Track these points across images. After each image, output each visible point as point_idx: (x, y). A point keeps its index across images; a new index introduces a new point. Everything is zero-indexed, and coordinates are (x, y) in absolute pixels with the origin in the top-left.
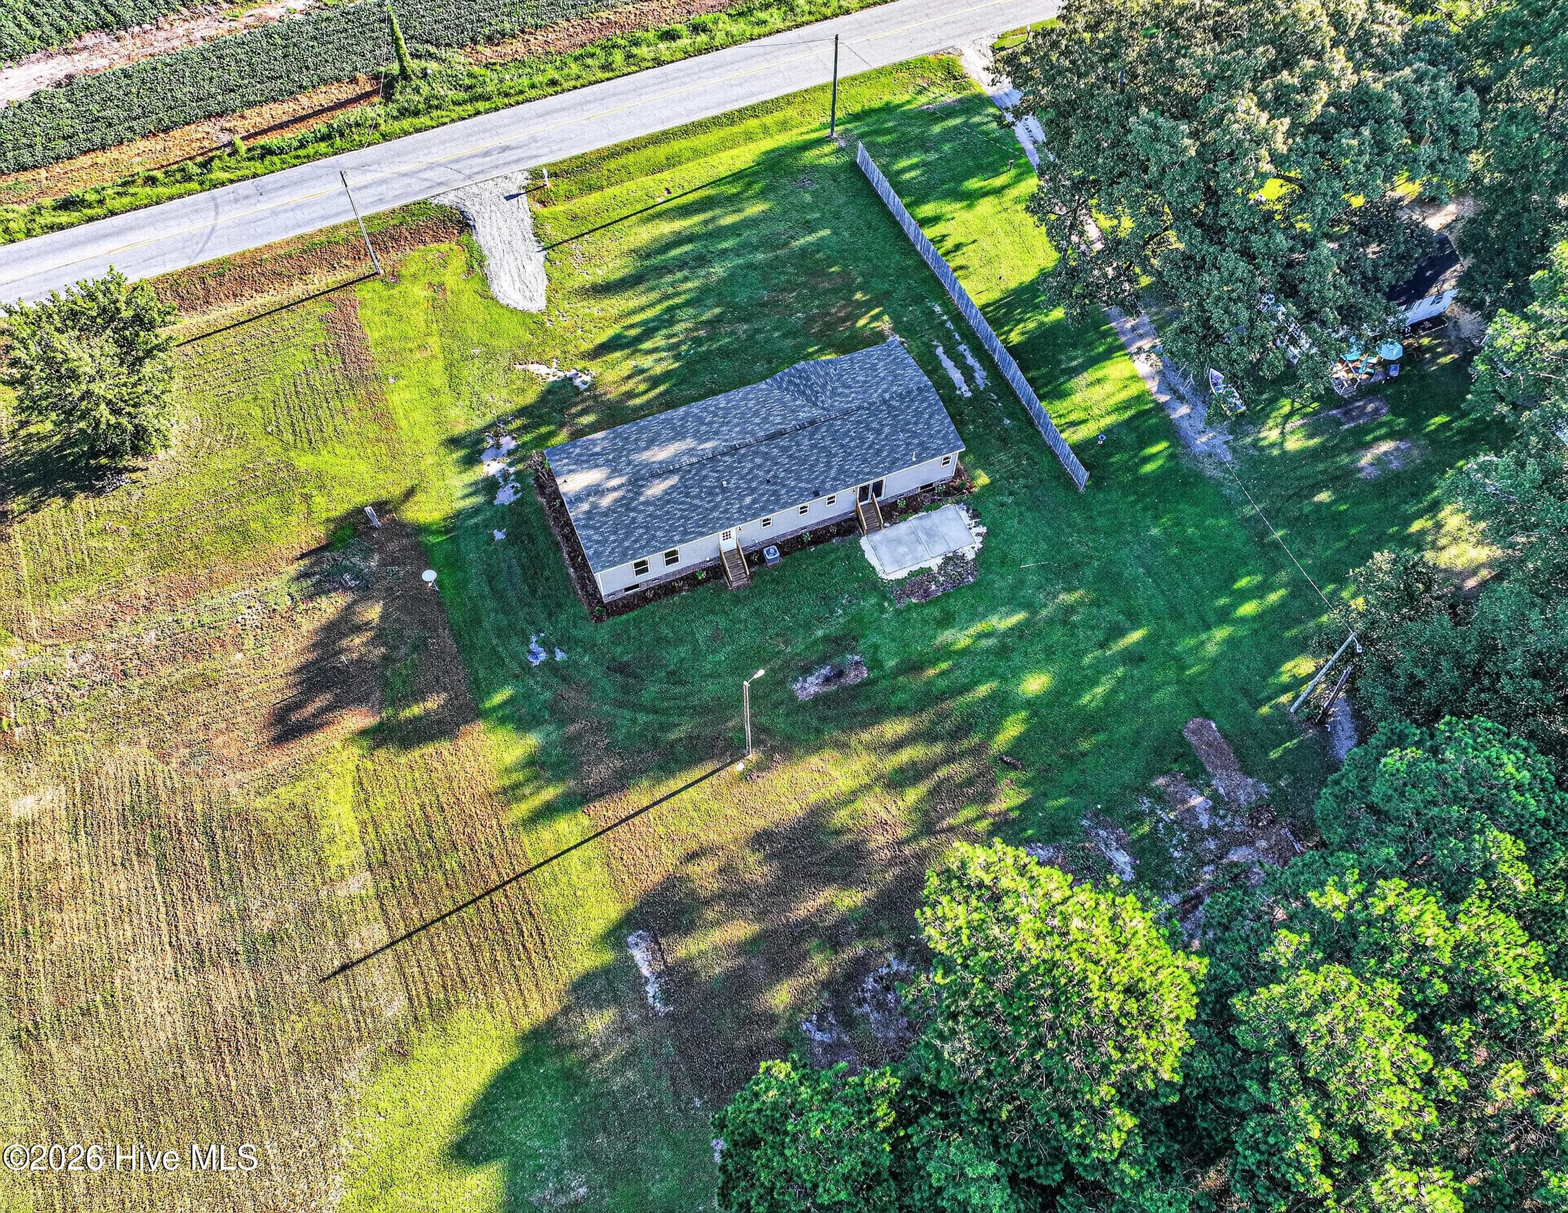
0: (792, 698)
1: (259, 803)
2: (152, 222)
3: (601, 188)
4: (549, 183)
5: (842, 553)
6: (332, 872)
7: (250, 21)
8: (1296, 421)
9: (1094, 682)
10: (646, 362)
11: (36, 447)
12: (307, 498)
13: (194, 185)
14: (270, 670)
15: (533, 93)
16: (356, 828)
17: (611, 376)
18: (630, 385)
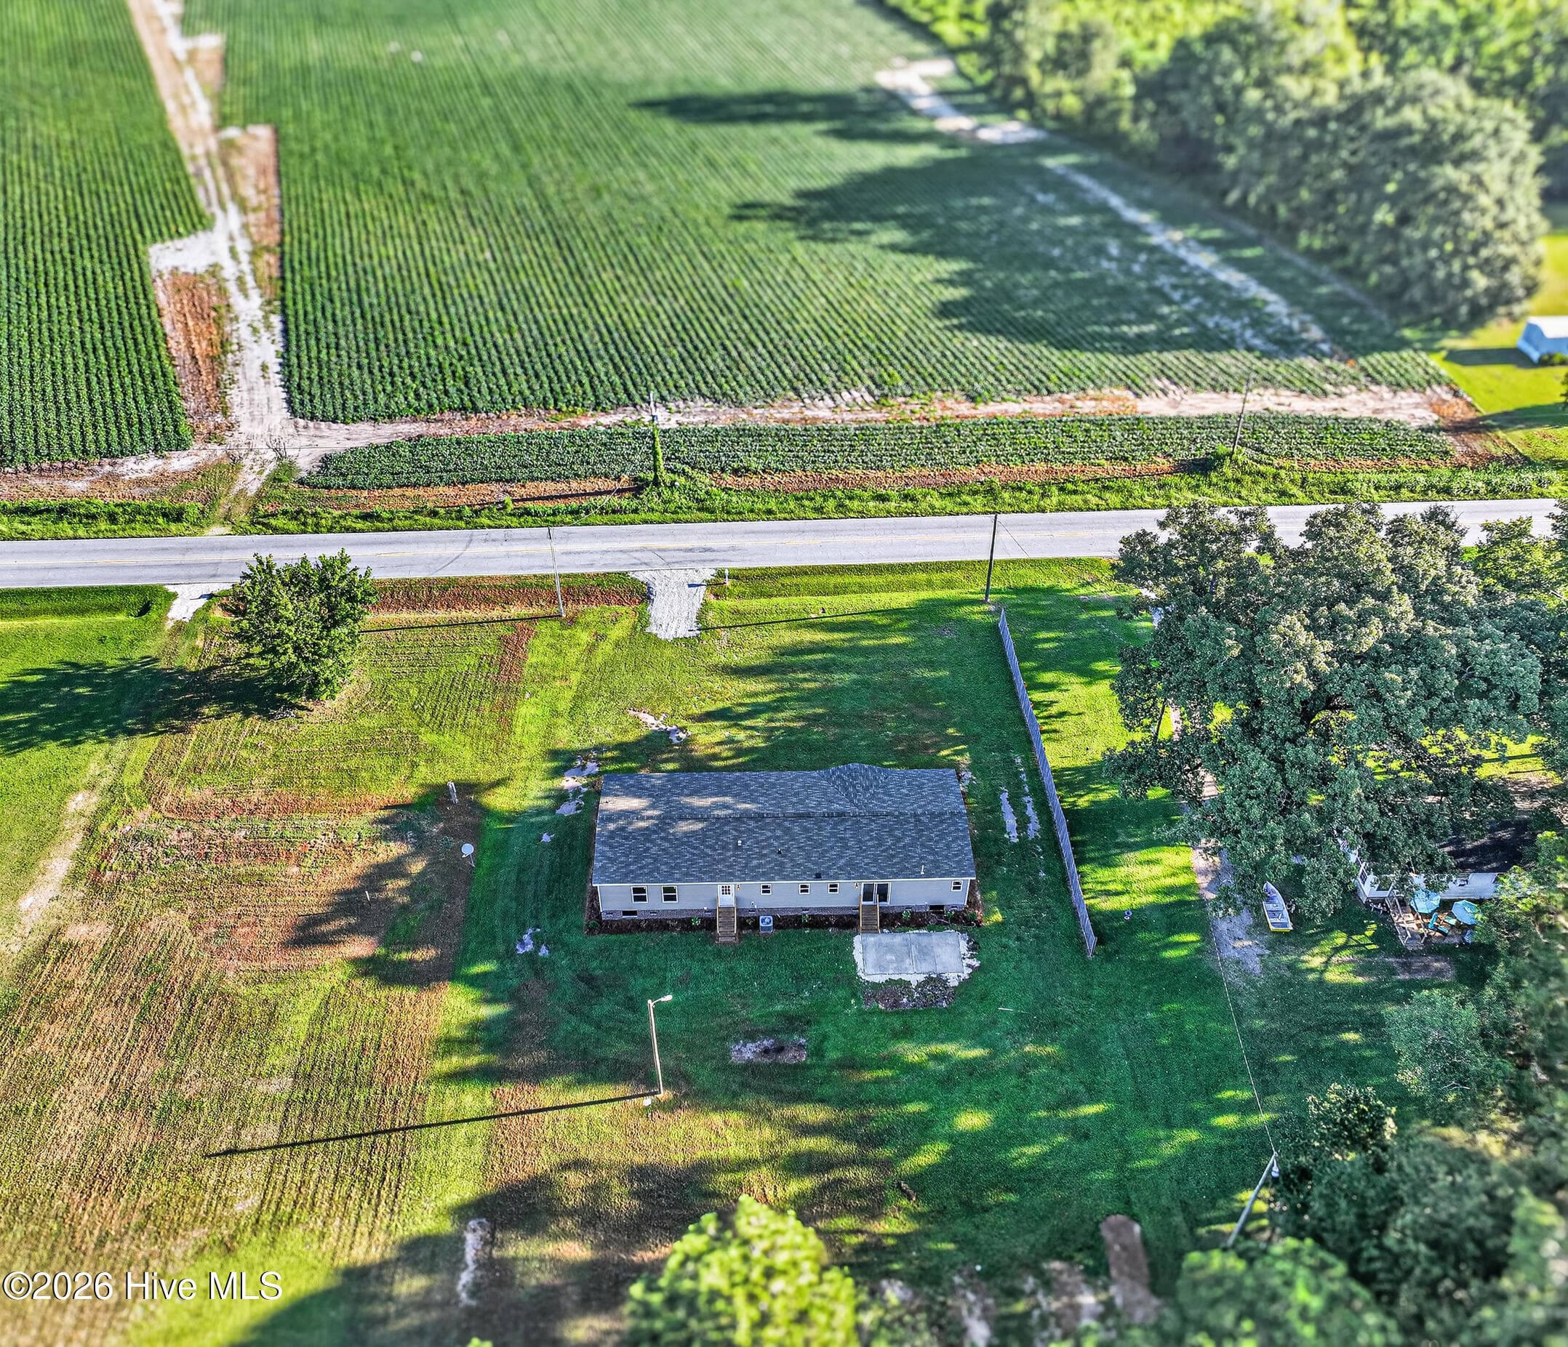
0: (725, 1055)
1: (243, 990)
2: (417, 542)
3: (770, 596)
4: (728, 583)
5: (832, 942)
6: (264, 1070)
7: (565, 425)
8: (1345, 955)
9: (1026, 1142)
10: (741, 735)
11: (247, 674)
12: (414, 765)
13: (462, 524)
14: (311, 888)
15: (751, 516)
16: (303, 1038)
17: (703, 739)
18: (717, 750)
